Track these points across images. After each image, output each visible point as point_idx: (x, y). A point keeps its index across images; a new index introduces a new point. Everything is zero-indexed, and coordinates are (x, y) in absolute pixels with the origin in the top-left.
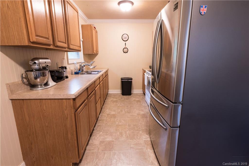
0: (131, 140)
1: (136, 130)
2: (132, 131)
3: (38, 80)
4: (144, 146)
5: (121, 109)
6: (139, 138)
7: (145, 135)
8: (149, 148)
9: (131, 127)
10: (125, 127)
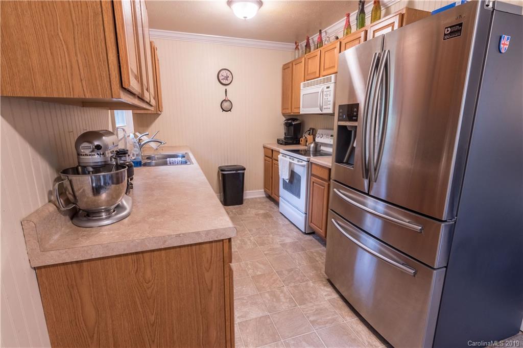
0: (303, 307)
1: (299, 281)
2: (293, 284)
3: (104, 196)
4: (335, 313)
5: (240, 238)
6: (315, 297)
7: (322, 288)
8: (346, 314)
9: (286, 277)
10: (273, 279)
